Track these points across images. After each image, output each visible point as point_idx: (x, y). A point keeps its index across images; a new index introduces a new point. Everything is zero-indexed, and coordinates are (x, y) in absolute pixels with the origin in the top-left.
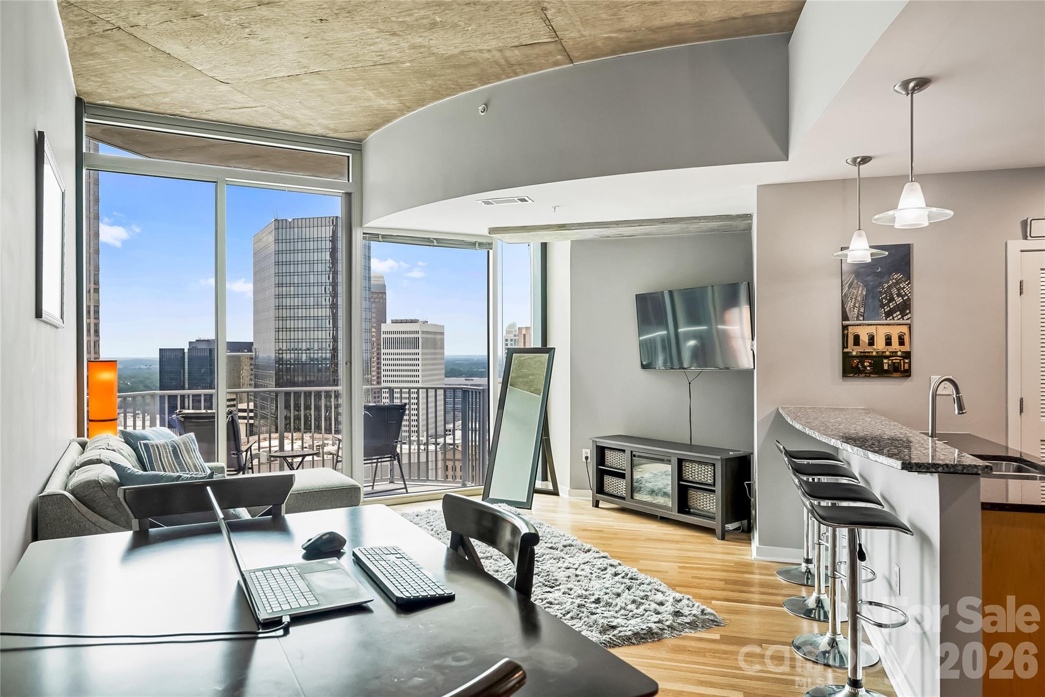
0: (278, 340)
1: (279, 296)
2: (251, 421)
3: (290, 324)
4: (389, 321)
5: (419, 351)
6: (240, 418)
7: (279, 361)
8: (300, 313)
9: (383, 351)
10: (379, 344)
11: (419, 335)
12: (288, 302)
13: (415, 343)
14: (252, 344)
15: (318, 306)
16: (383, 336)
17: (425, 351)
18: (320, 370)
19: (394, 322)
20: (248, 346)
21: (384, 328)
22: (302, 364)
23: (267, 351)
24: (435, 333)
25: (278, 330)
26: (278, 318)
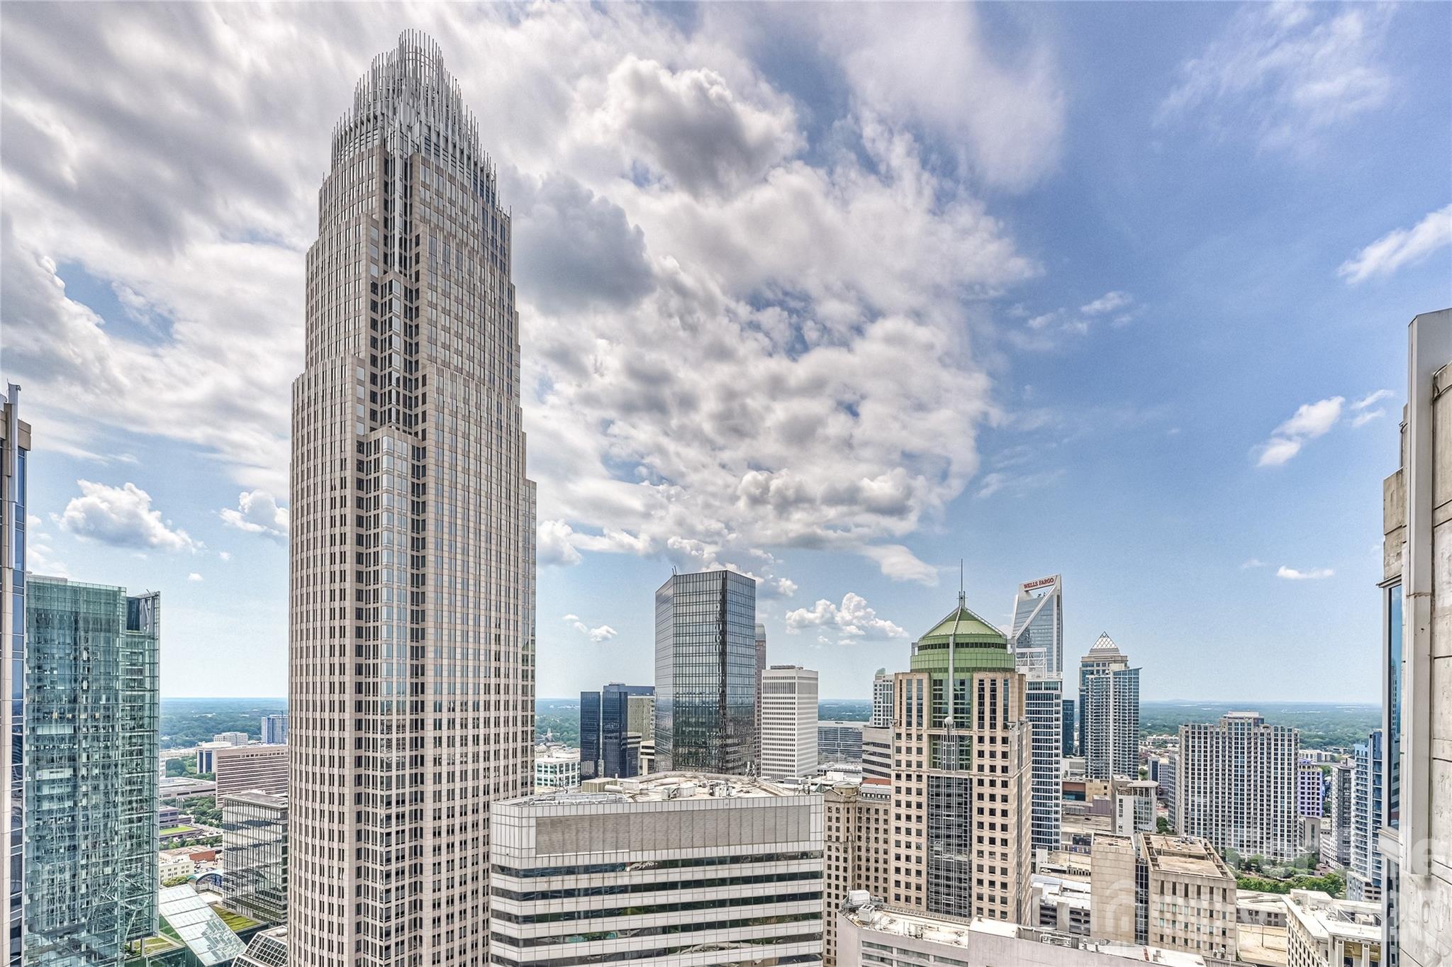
0: (675, 685)
1: (676, 645)
2: (653, 757)
3: (687, 670)
4: (768, 667)
5: (796, 695)
6: (642, 753)
7: (677, 704)
8: (694, 660)
9: (763, 695)
10: (759, 689)
11: (796, 681)
12: (684, 650)
13: (791, 688)
14: (654, 688)
15: (709, 653)
16: (763, 681)
17: (801, 695)
18: (710, 713)
19: (773, 668)
20: (651, 690)
21: (764, 674)
22: (696, 707)
23: (665, 695)
24: (809, 678)
25: (675, 676)
26: (675, 665)
